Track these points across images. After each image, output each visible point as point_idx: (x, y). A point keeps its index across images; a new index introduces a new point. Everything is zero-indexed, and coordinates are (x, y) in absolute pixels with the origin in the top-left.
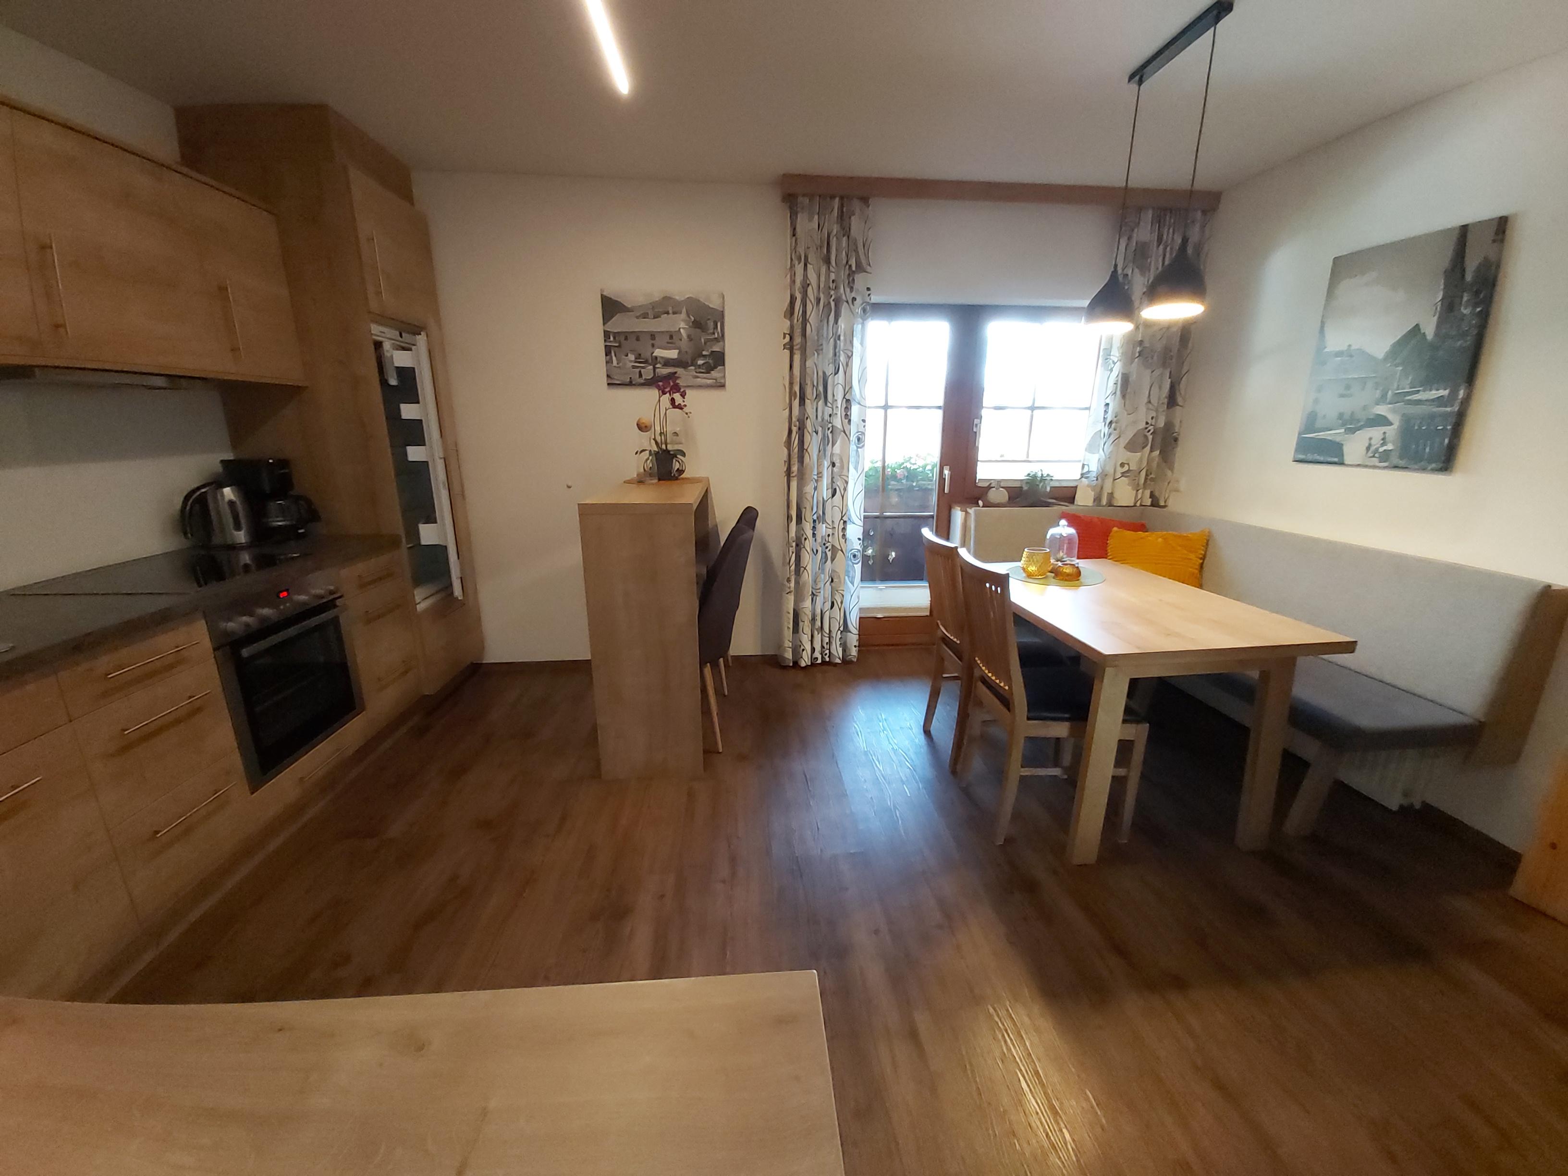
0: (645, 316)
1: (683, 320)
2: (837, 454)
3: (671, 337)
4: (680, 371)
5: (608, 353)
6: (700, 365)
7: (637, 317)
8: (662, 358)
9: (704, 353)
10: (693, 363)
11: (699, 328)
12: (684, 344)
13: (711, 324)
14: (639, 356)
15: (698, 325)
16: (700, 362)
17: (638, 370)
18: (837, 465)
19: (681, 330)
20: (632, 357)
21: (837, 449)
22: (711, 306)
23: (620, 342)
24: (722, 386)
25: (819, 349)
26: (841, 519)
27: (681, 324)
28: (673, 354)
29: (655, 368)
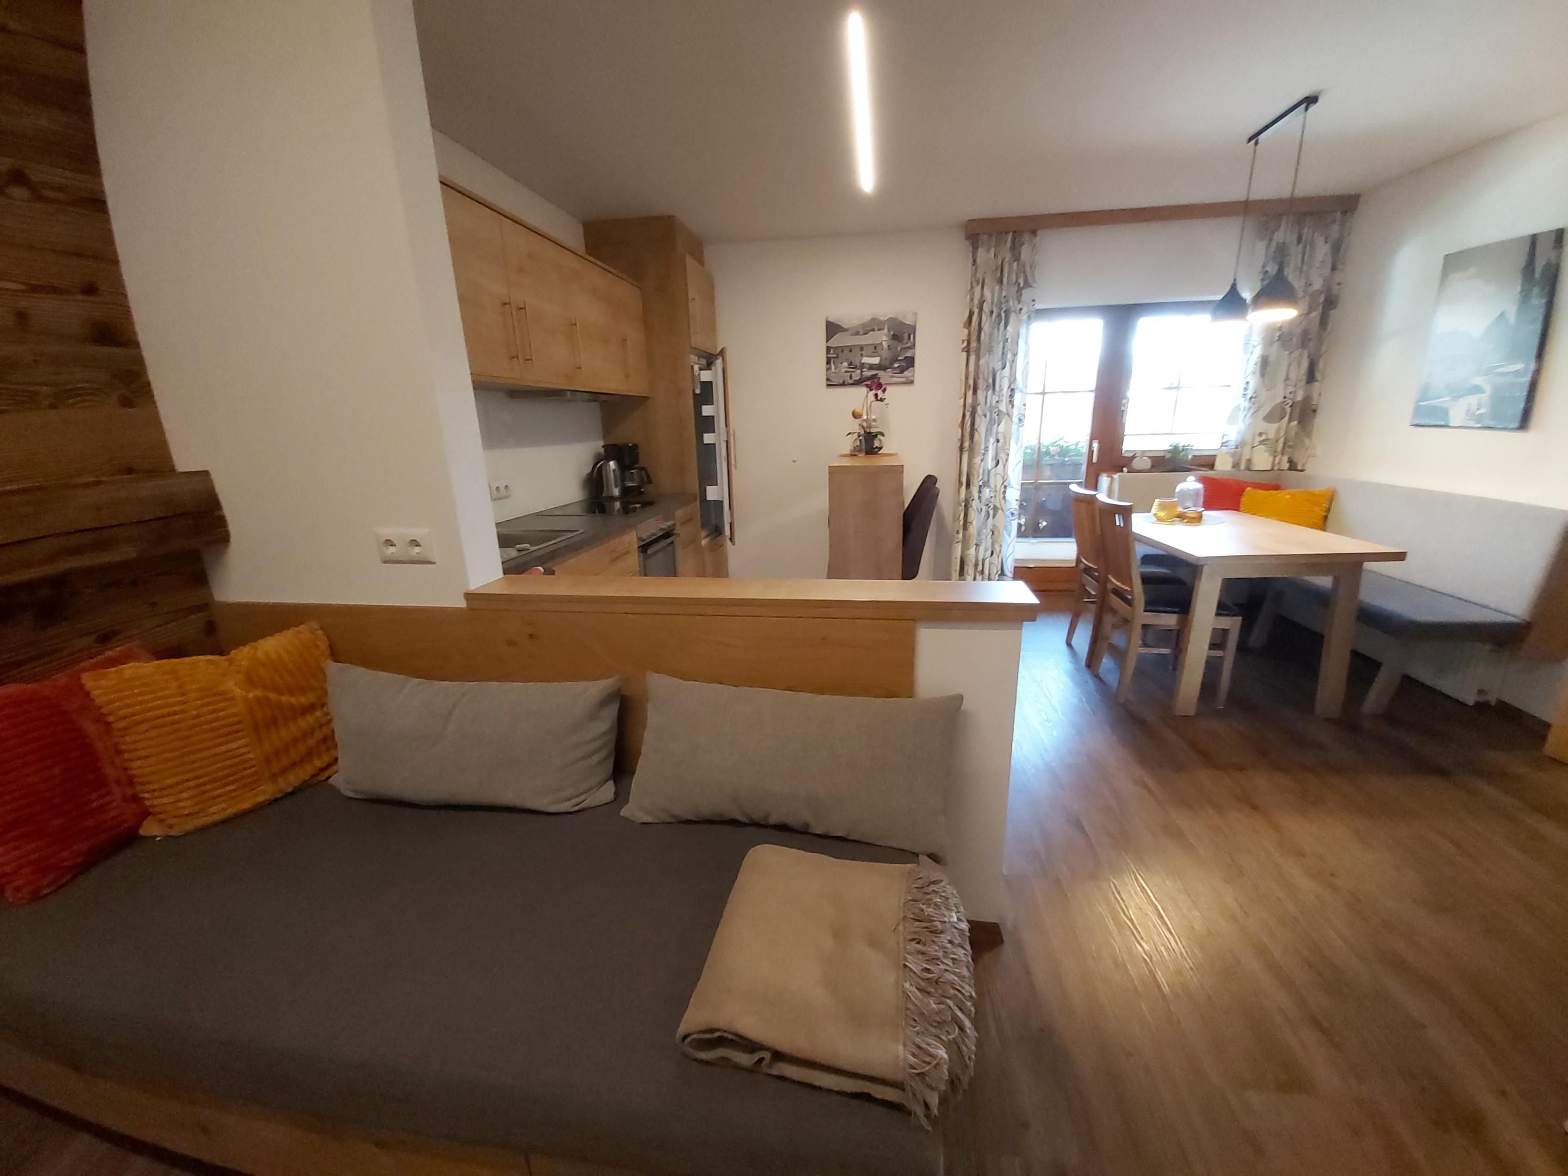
0: (857, 333)
1: (886, 335)
2: (1002, 433)
3: (875, 348)
4: (880, 373)
5: (828, 362)
6: (895, 368)
7: (852, 335)
8: (867, 363)
9: (900, 358)
10: (890, 366)
11: (896, 339)
12: (885, 353)
13: (906, 336)
14: (851, 364)
15: (896, 337)
16: (896, 365)
17: (849, 374)
18: (1001, 441)
19: (883, 343)
20: (845, 364)
21: (1001, 428)
22: (907, 323)
23: (837, 354)
24: (912, 382)
25: (990, 351)
26: (1003, 484)
27: (882, 338)
28: (876, 360)
29: (862, 372)
